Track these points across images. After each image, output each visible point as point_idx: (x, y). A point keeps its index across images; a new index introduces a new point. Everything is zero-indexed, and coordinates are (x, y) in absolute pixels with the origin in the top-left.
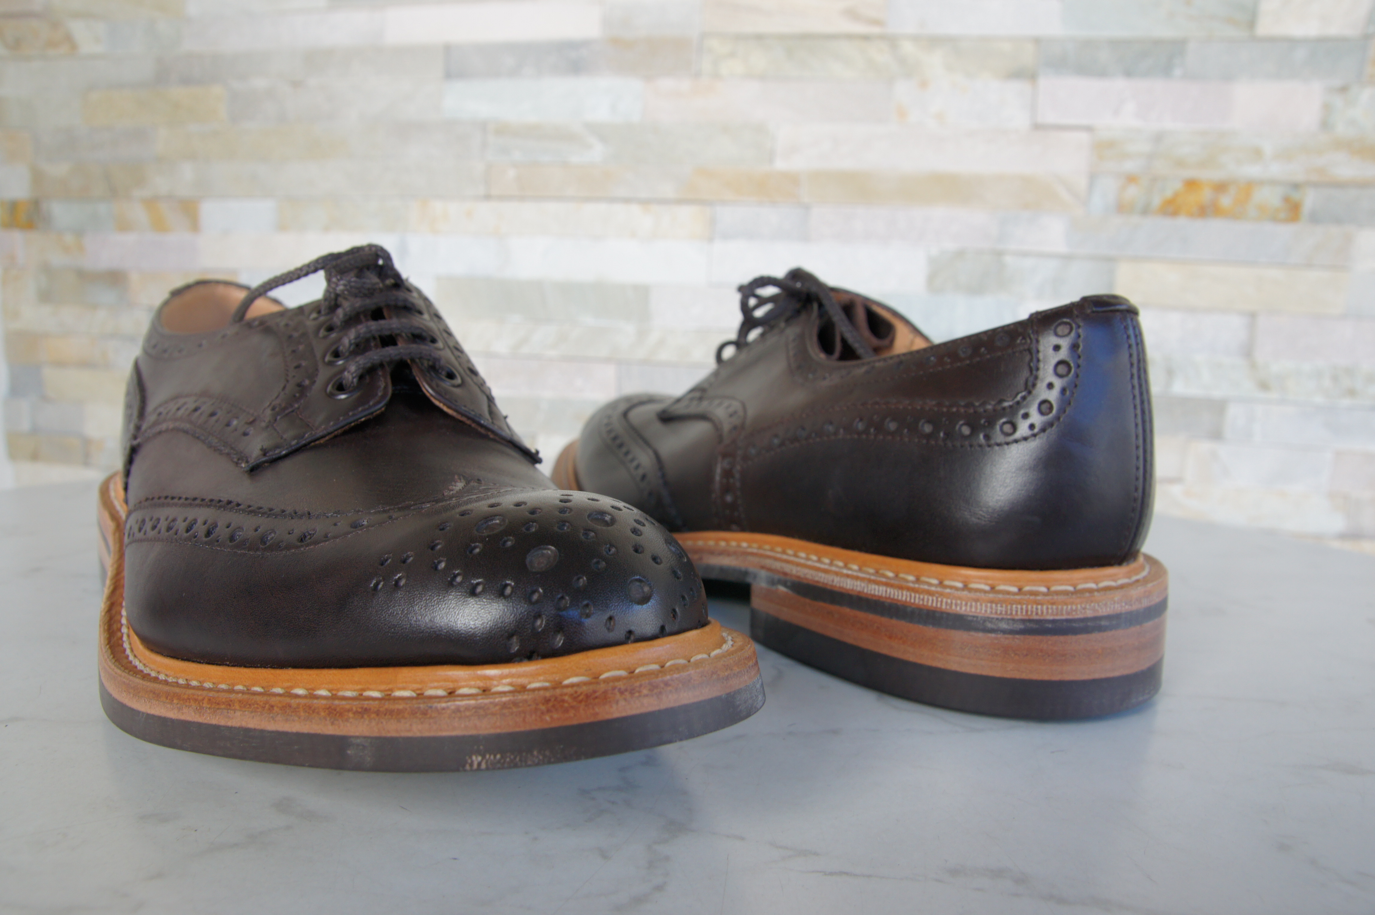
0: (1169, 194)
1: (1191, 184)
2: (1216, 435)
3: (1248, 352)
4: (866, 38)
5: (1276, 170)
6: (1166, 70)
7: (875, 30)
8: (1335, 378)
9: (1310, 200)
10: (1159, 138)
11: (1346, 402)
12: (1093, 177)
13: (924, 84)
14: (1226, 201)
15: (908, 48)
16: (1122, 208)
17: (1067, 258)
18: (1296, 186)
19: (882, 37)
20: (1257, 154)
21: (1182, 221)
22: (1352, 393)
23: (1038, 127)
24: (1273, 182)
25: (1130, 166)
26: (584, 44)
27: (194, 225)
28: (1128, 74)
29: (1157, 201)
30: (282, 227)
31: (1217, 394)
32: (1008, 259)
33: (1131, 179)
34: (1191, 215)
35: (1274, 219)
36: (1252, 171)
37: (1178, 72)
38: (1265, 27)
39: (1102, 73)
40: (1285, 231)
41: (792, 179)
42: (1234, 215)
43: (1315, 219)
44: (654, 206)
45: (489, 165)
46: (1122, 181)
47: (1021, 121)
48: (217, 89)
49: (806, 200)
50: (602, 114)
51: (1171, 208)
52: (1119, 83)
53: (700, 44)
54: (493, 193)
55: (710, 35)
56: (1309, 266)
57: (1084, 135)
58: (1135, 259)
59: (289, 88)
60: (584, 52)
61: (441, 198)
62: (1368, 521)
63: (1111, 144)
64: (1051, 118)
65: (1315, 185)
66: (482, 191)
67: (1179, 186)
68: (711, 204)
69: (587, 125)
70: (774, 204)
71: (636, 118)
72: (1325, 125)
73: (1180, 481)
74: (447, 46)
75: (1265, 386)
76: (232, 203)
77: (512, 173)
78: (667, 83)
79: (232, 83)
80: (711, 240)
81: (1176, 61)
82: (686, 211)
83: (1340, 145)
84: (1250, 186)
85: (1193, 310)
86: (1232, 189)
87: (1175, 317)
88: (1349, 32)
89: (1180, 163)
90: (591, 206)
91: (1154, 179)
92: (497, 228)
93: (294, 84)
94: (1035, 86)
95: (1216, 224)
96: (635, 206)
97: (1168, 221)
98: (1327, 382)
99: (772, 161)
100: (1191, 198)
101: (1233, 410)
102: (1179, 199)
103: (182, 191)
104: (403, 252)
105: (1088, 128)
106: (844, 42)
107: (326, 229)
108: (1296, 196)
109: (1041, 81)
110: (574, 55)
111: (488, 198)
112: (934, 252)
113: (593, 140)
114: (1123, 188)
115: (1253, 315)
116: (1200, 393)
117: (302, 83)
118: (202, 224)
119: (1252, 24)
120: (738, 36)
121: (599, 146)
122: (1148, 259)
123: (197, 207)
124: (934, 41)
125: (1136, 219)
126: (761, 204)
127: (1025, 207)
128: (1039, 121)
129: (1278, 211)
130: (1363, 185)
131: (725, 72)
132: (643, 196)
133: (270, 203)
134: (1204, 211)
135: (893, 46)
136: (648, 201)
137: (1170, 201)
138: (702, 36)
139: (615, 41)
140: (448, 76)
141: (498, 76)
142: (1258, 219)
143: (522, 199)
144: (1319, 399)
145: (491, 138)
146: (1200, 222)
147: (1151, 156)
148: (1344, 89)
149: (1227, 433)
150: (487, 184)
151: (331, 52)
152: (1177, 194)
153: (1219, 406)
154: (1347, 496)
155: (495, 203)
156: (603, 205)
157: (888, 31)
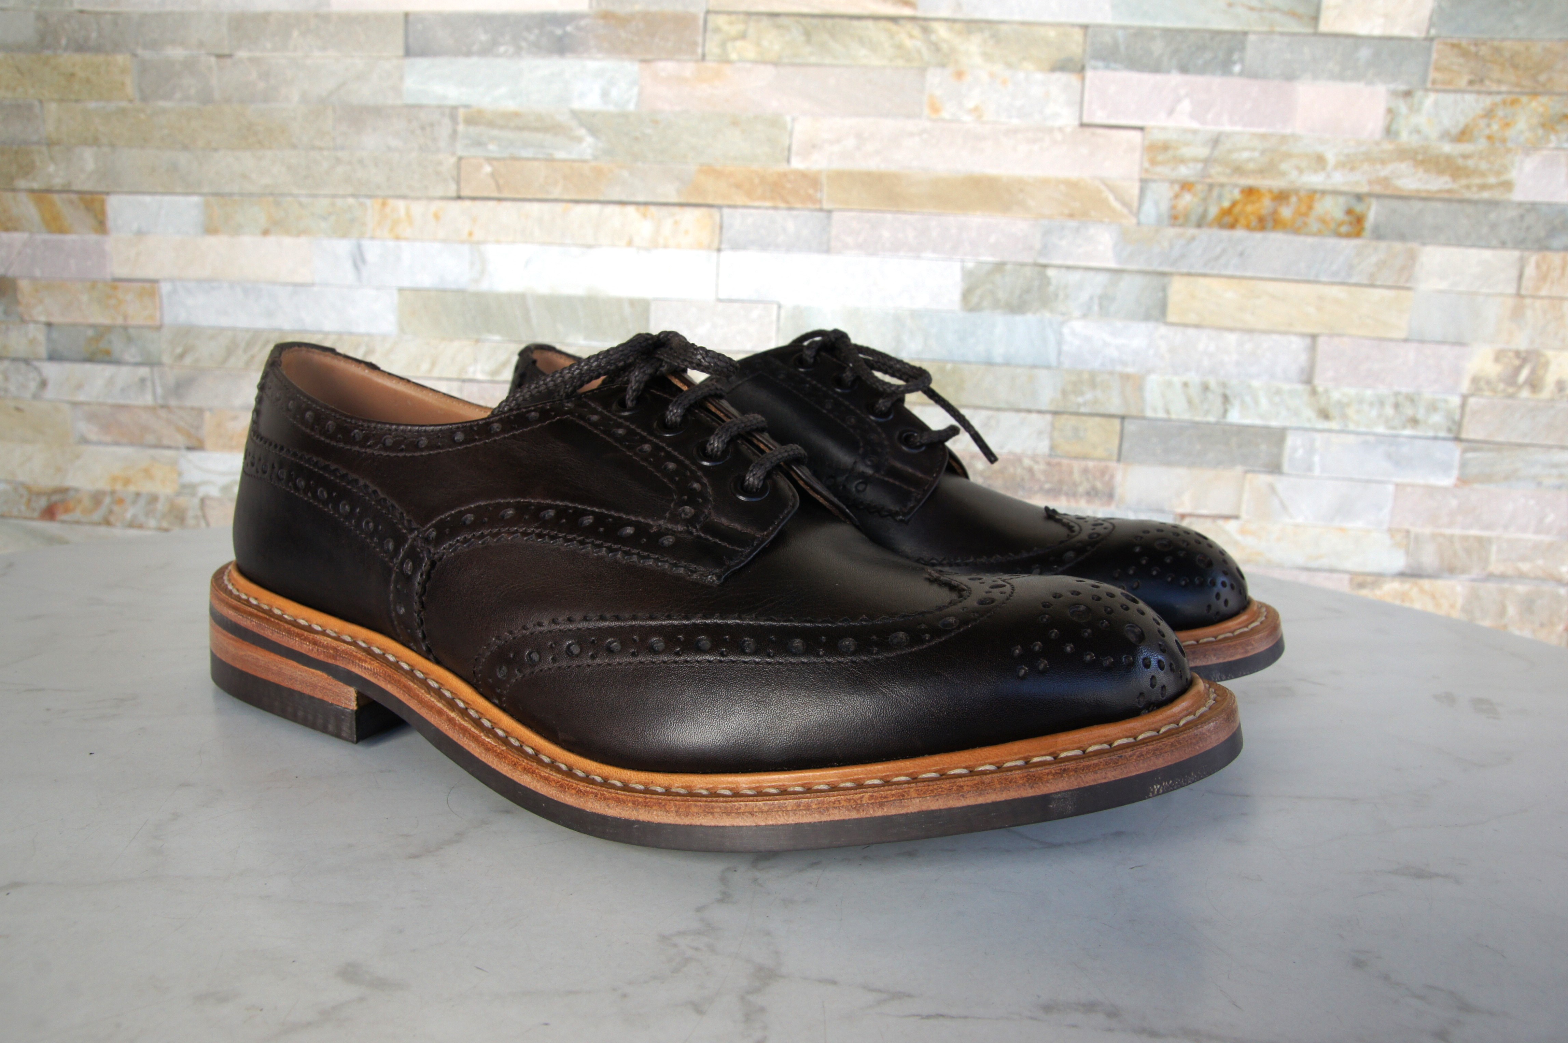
0: (1226, 204)
1: (1250, 192)
2: (1275, 468)
3: (1308, 378)
4: (894, 19)
5: (1339, 179)
6: (1225, 68)
7: (907, 11)
8: (1397, 406)
9: (1373, 213)
10: (1216, 141)
11: (1408, 432)
12: (1144, 183)
13: (959, 75)
14: (1286, 212)
15: (942, 31)
16: (1176, 218)
17: (1117, 272)
18: (1359, 197)
19: (913, 19)
20: (1320, 161)
21: (1239, 233)
22: (1414, 422)
23: (1083, 125)
24: (1335, 193)
25: (1184, 172)
26: (572, 17)
27: (101, 226)
28: (1184, 69)
29: (1213, 211)
30: (210, 229)
31: (1274, 423)
32: (1051, 273)
33: (1186, 186)
34: (1249, 228)
35: (1338, 234)
36: (1314, 180)
37: (1237, 68)
38: (1329, 22)
39: (1156, 69)
40: (1348, 245)
41: (812, 180)
42: (1295, 228)
43: (1378, 235)
44: (653, 209)
45: (460, 159)
46: (1177, 188)
47: (1067, 119)
48: (121, 59)
49: (826, 206)
50: (591, 102)
51: (1228, 219)
52: (1175, 79)
53: (705, 22)
54: (463, 193)
55: (717, 13)
56: (1372, 286)
57: (1136, 136)
58: (1189, 274)
59: (213, 60)
60: (569, 29)
61: (404, 197)
62: (1429, 558)
63: (1166, 147)
64: (1100, 117)
65: (1378, 196)
66: (452, 190)
67: (1236, 194)
68: (720, 207)
69: (575, 114)
70: (790, 209)
71: (631, 107)
72: (1389, 132)
73: (1236, 517)
74: (407, 15)
75: (1325, 415)
76: (148, 199)
77: (488, 169)
78: (667, 67)
79: (140, 51)
80: (719, 250)
81: (1235, 57)
82: (690, 216)
83: (1404, 154)
84: (1313, 195)
85: (1250, 331)
86: (1294, 199)
87: (1232, 338)
88: (1413, 34)
89: (1238, 170)
90: (580, 209)
91: (1211, 187)
92: (471, 234)
93: (219, 56)
94: (1083, 79)
95: (1276, 238)
96: (631, 209)
97: (1225, 234)
98: (1389, 411)
99: (788, 161)
100: (1249, 208)
101: (1292, 441)
102: (1237, 210)
103: (83, 183)
104: (359, 260)
105: (1141, 129)
106: (870, 24)
107: (266, 233)
108: (1359, 208)
109: (1089, 74)
110: (559, 32)
111: (459, 198)
112: (970, 265)
113: (582, 132)
114: (1177, 196)
115: (1314, 337)
116: (1258, 422)
117: (230, 56)
118: (110, 223)
119: (1315, 19)
120: (749, 14)
121: (589, 140)
122: (1205, 275)
123: (103, 203)
124: (972, 25)
125: (1191, 231)
126: (775, 208)
127: (1071, 216)
128: (1086, 120)
129: (1340, 224)
130: (1426, 198)
131: (734, 56)
132: (641, 198)
133: (195, 199)
134: (1263, 224)
135: (926, 30)
136: (646, 204)
137: (1228, 212)
138: (708, 12)
139: (606, 16)
140: (408, 53)
141: (468, 54)
142: (1319, 233)
143: (499, 200)
144: (1381, 429)
145: (461, 128)
146: (1258, 236)
147: (1207, 161)
148: (1408, 94)
149: (1286, 467)
150: (458, 183)
151: (265, 17)
152: (1234, 204)
153: (1278, 436)
154: (1408, 532)
155: (468, 203)
156: (595, 208)
157: (919, 14)
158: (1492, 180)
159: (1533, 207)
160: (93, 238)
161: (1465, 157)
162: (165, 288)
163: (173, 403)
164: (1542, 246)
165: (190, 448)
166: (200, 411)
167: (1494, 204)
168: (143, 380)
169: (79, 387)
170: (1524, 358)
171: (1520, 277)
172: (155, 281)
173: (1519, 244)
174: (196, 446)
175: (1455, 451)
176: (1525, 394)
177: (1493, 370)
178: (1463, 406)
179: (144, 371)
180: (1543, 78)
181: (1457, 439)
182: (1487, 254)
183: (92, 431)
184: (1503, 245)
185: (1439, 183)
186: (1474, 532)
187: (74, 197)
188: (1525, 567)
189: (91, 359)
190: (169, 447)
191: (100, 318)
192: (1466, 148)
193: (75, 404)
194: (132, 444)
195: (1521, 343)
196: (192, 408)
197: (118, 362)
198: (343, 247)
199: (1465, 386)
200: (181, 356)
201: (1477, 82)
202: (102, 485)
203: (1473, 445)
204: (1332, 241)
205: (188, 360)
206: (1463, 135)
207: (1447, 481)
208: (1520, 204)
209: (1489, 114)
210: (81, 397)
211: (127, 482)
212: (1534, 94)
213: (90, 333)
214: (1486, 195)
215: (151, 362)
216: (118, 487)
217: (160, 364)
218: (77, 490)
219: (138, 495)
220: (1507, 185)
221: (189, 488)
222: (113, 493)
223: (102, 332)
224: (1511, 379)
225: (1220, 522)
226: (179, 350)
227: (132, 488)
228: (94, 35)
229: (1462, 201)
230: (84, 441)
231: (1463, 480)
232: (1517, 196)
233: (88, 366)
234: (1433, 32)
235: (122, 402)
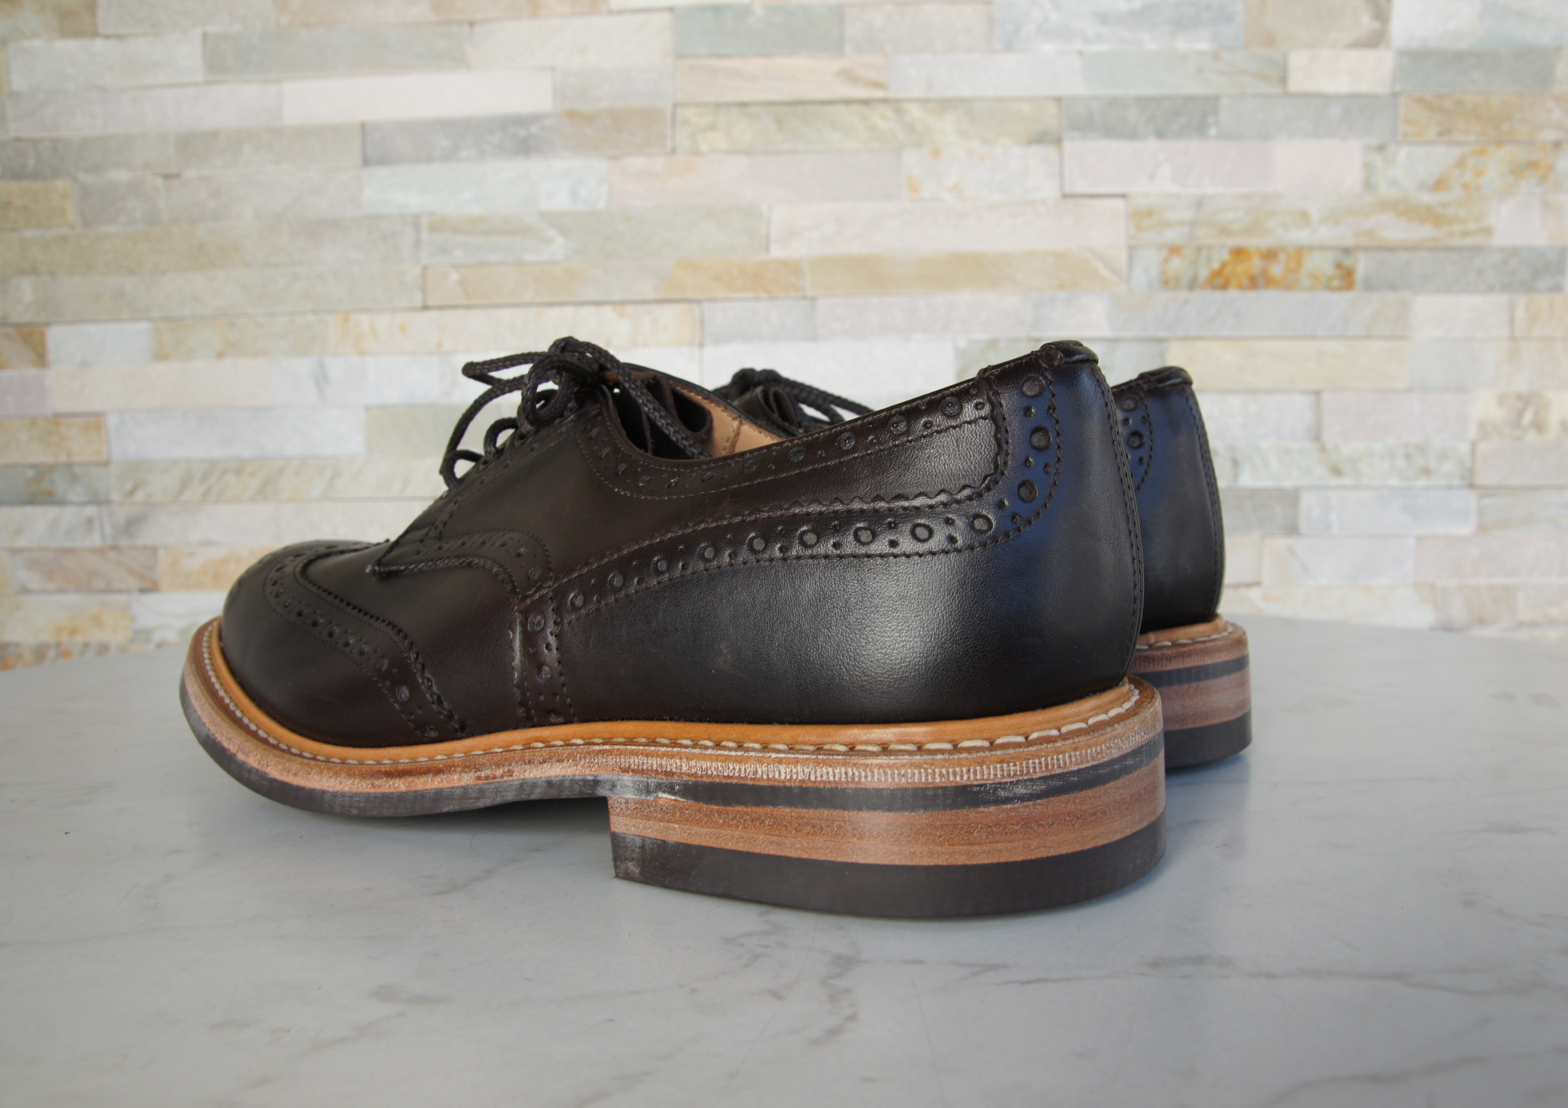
0: (1216, 265)
1: (1239, 253)
2: (1292, 529)
3: (1316, 435)
4: (866, 102)
5: (1325, 234)
6: (1200, 130)
7: (878, 94)
8: (1408, 457)
9: (1362, 265)
10: (1199, 203)
11: (1422, 483)
12: (1132, 249)
13: (936, 153)
14: (1276, 270)
15: (915, 112)
16: (1167, 283)
17: (1112, 342)
18: (1347, 251)
19: (885, 101)
20: (1304, 217)
21: (1232, 294)
22: (1426, 472)
23: (1065, 196)
24: (1323, 248)
25: (1171, 236)
26: (535, 118)
27: (41, 359)
28: (1160, 135)
29: (1204, 274)
30: (160, 356)
31: (1287, 484)
33: (1174, 250)
34: (1241, 287)
35: (1329, 288)
36: (1300, 236)
37: (1213, 131)
38: (1296, 84)
39: (1133, 135)
40: (1342, 299)
41: (793, 268)
42: (1287, 284)
43: (1370, 286)
44: (630, 309)
45: (425, 268)
46: (1165, 253)
47: (1048, 190)
48: (61, 184)
49: (810, 293)
50: (560, 202)
51: (1219, 281)
52: (1152, 145)
53: (674, 115)
54: (431, 302)
55: (685, 105)
56: (1369, 337)
57: (1118, 204)
58: (1186, 339)
59: (160, 181)
60: (534, 129)
61: (367, 310)
62: (1458, 612)
63: (1149, 213)
64: (1081, 187)
65: (1366, 249)
66: (418, 300)
67: (1225, 256)
68: (699, 301)
69: (544, 216)
70: (773, 298)
71: (602, 205)
72: (1368, 185)
73: (1257, 584)
74: (363, 126)
75: (1337, 472)
76: (91, 328)
77: (454, 276)
78: (636, 163)
79: (82, 176)
80: (701, 345)
81: (1210, 120)
82: (668, 312)
83: (1385, 206)
84: (1300, 252)
85: (1252, 392)
86: (1282, 257)
87: (1235, 401)
88: (1378, 90)
89: (1224, 231)
90: (553, 312)
91: (1199, 249)
92: (439, 345)
93: (167, 177)
94: (1061, 151)
95: (1268, 297)
96: (607, 310)
97: (1218, 295)
98: (1401, 463)
99: (767, 249)
100: (1240, 268)
101: (1307, 501)
102: (1227, 271)
103: (21, 314)
104: (321, 379)
105: (1123, 196)
106: (842, 108)
107: (220, 355)
108: (1348, 262)
109: (1067, 145)
110: (522, 133)
111: (426, 308)
112: (962, 343)
113: (552, 233)
114: (1166, 261)
115: (1317, 393)
116: (1269, 483)
117: (177, 176)
118: (51, 356)
119: (1283, 80)
120: (718, 106)
121: (559, 241)
122: (1201, 338)
123: (42, 335)
124: (944, 104)
125: (1183, 294)
126: (757, 299)
127: (1062, 287)
128: (1068, 190)
129: (1331, 278)
130: (1412, 248)
131: (704, 148)
132: (617, 297)
133: (143, 326)
134: (1255, 282)
135: (898, 111)
136: (623, 303)
137: (1218, 274)
138: (676, 106)
139: (571, 115)
140: (366, 162)
141: (429, 160)
142: (1311, 288)
143: (468, 307)
144: (1394, 482)
145: (425, 236)
146: (1251, 295)
147: (1193, 224)
148: (1381, 148)
149: (1303, 527)
150: (424, 291)
151: (214, 135)
152: (1224, 265)
153: (1291, 497)
154: (1433, 587)
155: (434, 314)
156: (569, 311)
157: (891, 94)
158: (1472, 226)
159: (1513, 252)
160: (31, 372)
161: (1445, 205)
162: (112, 421)
163: (124, 542)
164: (1528, 288)
165: (143, 591)
166: (154, 550)
167: (1477, 250)
168: (90, 521)
169: (19, 532)
170: (1526, 400)
171: (1512, 320)
172: (100, 415)
173: (1507, 287)
174: (150, 587)
175: (1470, 499)
176: (1531, 436)
177: (1497, 414)
178: (1473, 451)
179: (91, 511)
180: (1505, 127)
181: (1471, 486)
182: (1477, 300)
183: (33, 580)
184: (1491, 289)
185: (1422, 232)
186: (1499, 580)
187: (11, 330)
188: (1554, 612)
189: (32, 500)
190: (119, 591)
191: (40, 456)
192: (1442, 197)
193: (14, 551)
194: (78, 590)
195: (1521, 385)
196: (145, 548)
197: (61, 503)
198: (305, 366)
199: (1472, 432)
200: (132, 492)
201: (1445, 133)
202: (47, 637)
203: (1488, 491)
204: (1324, 296)
205: (139, 496)
206: (1440, 185)
207: (1466, 529)
208: (1502, 250)
209: (1461, 164)
210: (21, 543)
211: (74, 631)
212: (1499, 143)
213: (30, 473)
214: (1468, 241)
215: (98, 500)
216: (64, 638)
217: (108, 502)
218: (17, 645)
219: (86, 645)
220: (1487, 231)
221: (144, 635)
222: (58, 645)
223: (43, 471)
224: (1516, 422)
225: (1243, 591)
226: (129, 486)
227: (80, 639)
228: (31, 162)
229: (1447, 249)
230: (25, 590)
231: (1483, 528)
232: (1500, 240)
233: (29, 510)
234: (1398, 88)
235: (66, 544)
